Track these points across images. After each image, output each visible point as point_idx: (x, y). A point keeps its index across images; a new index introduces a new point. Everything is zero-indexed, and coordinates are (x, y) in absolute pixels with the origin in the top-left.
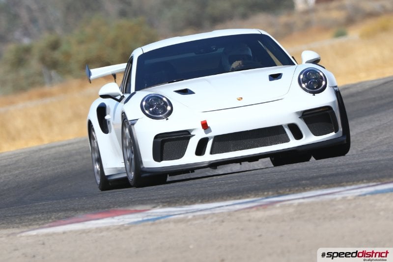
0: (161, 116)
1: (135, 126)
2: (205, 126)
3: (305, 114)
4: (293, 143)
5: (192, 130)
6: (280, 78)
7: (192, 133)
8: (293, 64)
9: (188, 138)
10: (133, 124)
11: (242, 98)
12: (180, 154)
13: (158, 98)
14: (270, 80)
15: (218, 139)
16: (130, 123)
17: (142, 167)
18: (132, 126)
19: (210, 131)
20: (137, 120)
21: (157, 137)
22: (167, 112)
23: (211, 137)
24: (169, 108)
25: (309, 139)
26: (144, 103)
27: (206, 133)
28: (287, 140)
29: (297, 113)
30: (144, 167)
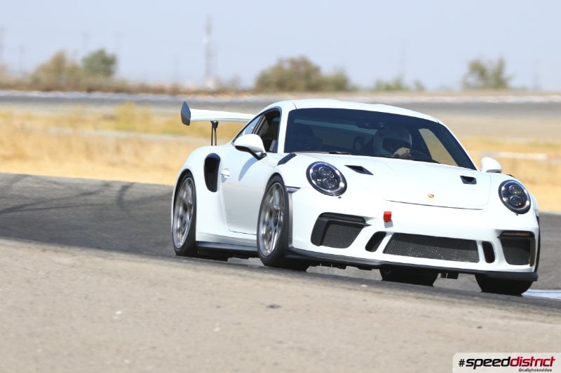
0: (329, 191)
1: (293, 194)
2: (387, 218)
3: (504, 234)
4: (482, 265)
5: (369, 218)
6: (475, 183)
7: (368, 222)
8: (475, 169)
9: (361, 227)
10: (291, 192)
11: (433, 196)
12: (346, 243)
13: (330, 169)
14: (464, 183)
15: (398, 237)
16: (288, 189)
17: (290, 246)
18: (289, 194)
19: (392, 226)
20: (299, 188)
21: (322, 215)
22: (339, 189)
23: (390, 233)
24: (342, 185)
25: (501, 265)
26: (311, 171)
27: (386, 227)
28: (476, 260)
29: (497, 231)
30: (293, 247)
